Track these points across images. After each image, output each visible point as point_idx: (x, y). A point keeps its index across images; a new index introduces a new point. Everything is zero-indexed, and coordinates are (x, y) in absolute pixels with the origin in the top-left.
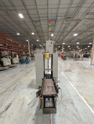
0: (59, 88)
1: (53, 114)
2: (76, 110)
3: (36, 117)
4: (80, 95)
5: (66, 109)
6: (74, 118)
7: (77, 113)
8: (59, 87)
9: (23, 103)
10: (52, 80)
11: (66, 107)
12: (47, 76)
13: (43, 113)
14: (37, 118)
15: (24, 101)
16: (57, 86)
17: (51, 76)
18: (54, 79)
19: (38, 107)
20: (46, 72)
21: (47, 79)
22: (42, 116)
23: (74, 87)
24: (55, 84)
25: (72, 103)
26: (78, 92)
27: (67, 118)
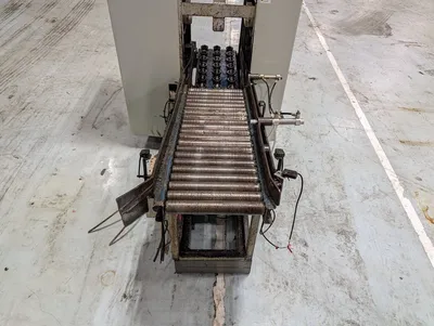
0: (292, 175)
1: (229, 278)
2: (358, 263)
3: (140, 288)
4: (400, 192)
5: (304, 255)
6: (340, 294)
7: (357, 276)
8: (286, 166)
9: (59, 224)
10: (242, 103)
11: (304, 250)
12: (210, 65)
13: (177, 272)
14: (143, 291)
15: (65, 211)
16: (280, 155)
17: (238, 70)
18: (261, 92)
19: (147, 244)
20: (203, 34)
21: (206, 92)
22: (171, 285)
23: (381, 141)
24: (259, 135)
25: (345, 233)
26: (392, 177)
27: (299, 297)
